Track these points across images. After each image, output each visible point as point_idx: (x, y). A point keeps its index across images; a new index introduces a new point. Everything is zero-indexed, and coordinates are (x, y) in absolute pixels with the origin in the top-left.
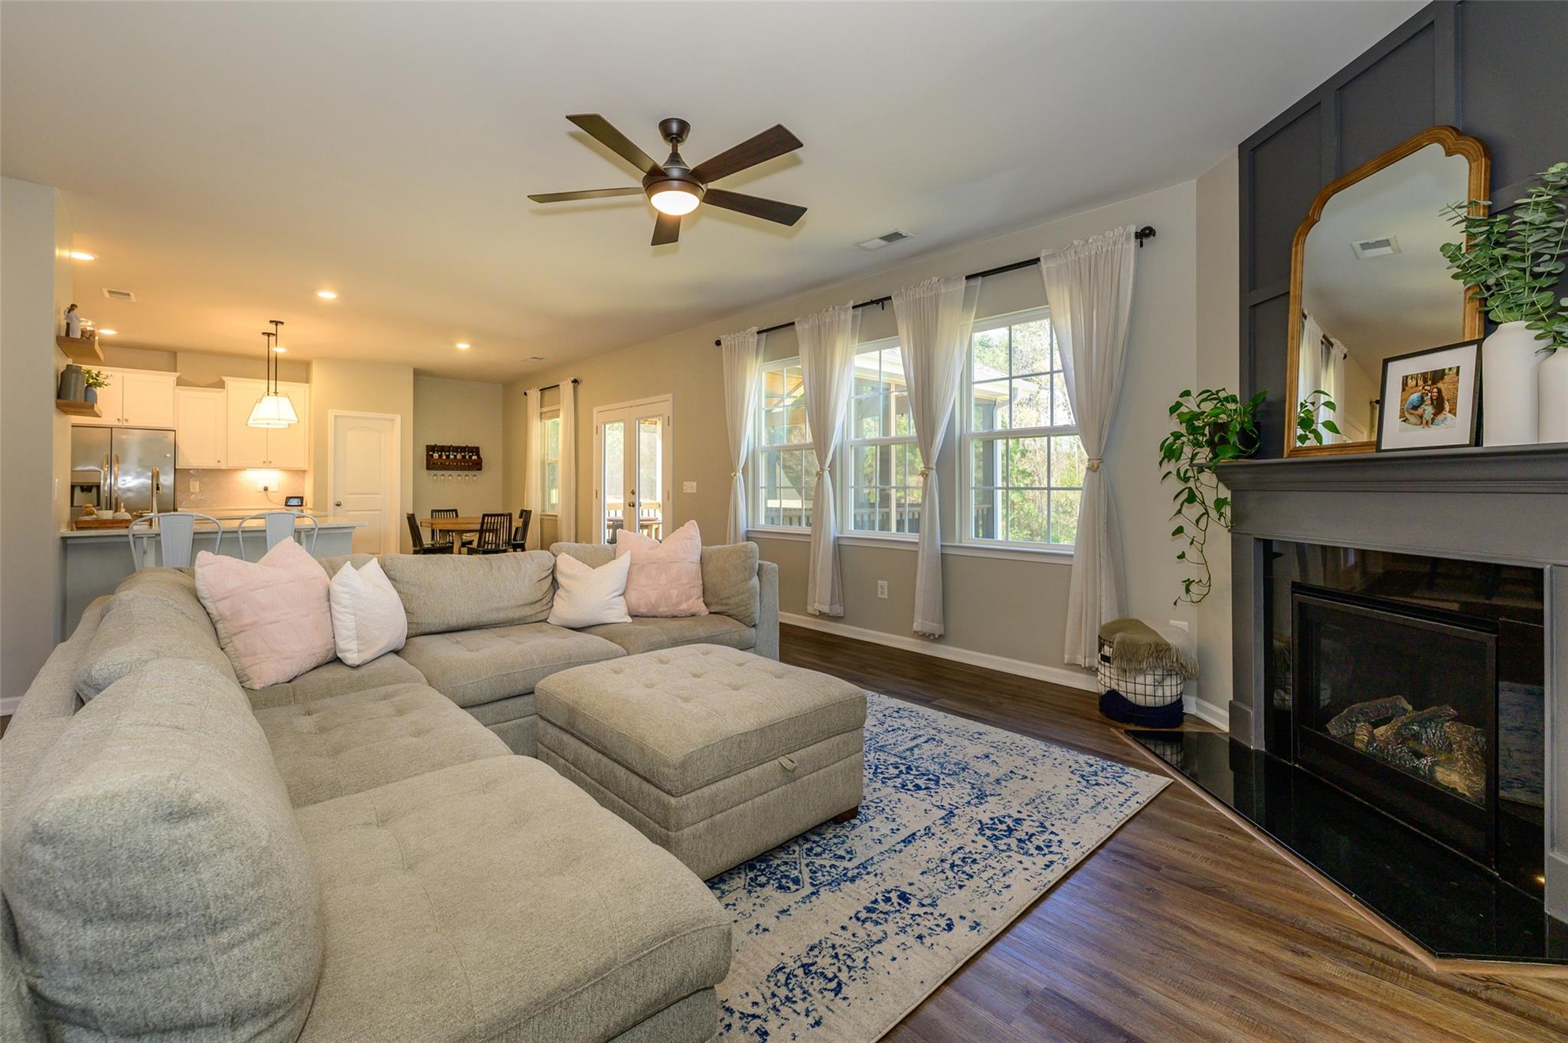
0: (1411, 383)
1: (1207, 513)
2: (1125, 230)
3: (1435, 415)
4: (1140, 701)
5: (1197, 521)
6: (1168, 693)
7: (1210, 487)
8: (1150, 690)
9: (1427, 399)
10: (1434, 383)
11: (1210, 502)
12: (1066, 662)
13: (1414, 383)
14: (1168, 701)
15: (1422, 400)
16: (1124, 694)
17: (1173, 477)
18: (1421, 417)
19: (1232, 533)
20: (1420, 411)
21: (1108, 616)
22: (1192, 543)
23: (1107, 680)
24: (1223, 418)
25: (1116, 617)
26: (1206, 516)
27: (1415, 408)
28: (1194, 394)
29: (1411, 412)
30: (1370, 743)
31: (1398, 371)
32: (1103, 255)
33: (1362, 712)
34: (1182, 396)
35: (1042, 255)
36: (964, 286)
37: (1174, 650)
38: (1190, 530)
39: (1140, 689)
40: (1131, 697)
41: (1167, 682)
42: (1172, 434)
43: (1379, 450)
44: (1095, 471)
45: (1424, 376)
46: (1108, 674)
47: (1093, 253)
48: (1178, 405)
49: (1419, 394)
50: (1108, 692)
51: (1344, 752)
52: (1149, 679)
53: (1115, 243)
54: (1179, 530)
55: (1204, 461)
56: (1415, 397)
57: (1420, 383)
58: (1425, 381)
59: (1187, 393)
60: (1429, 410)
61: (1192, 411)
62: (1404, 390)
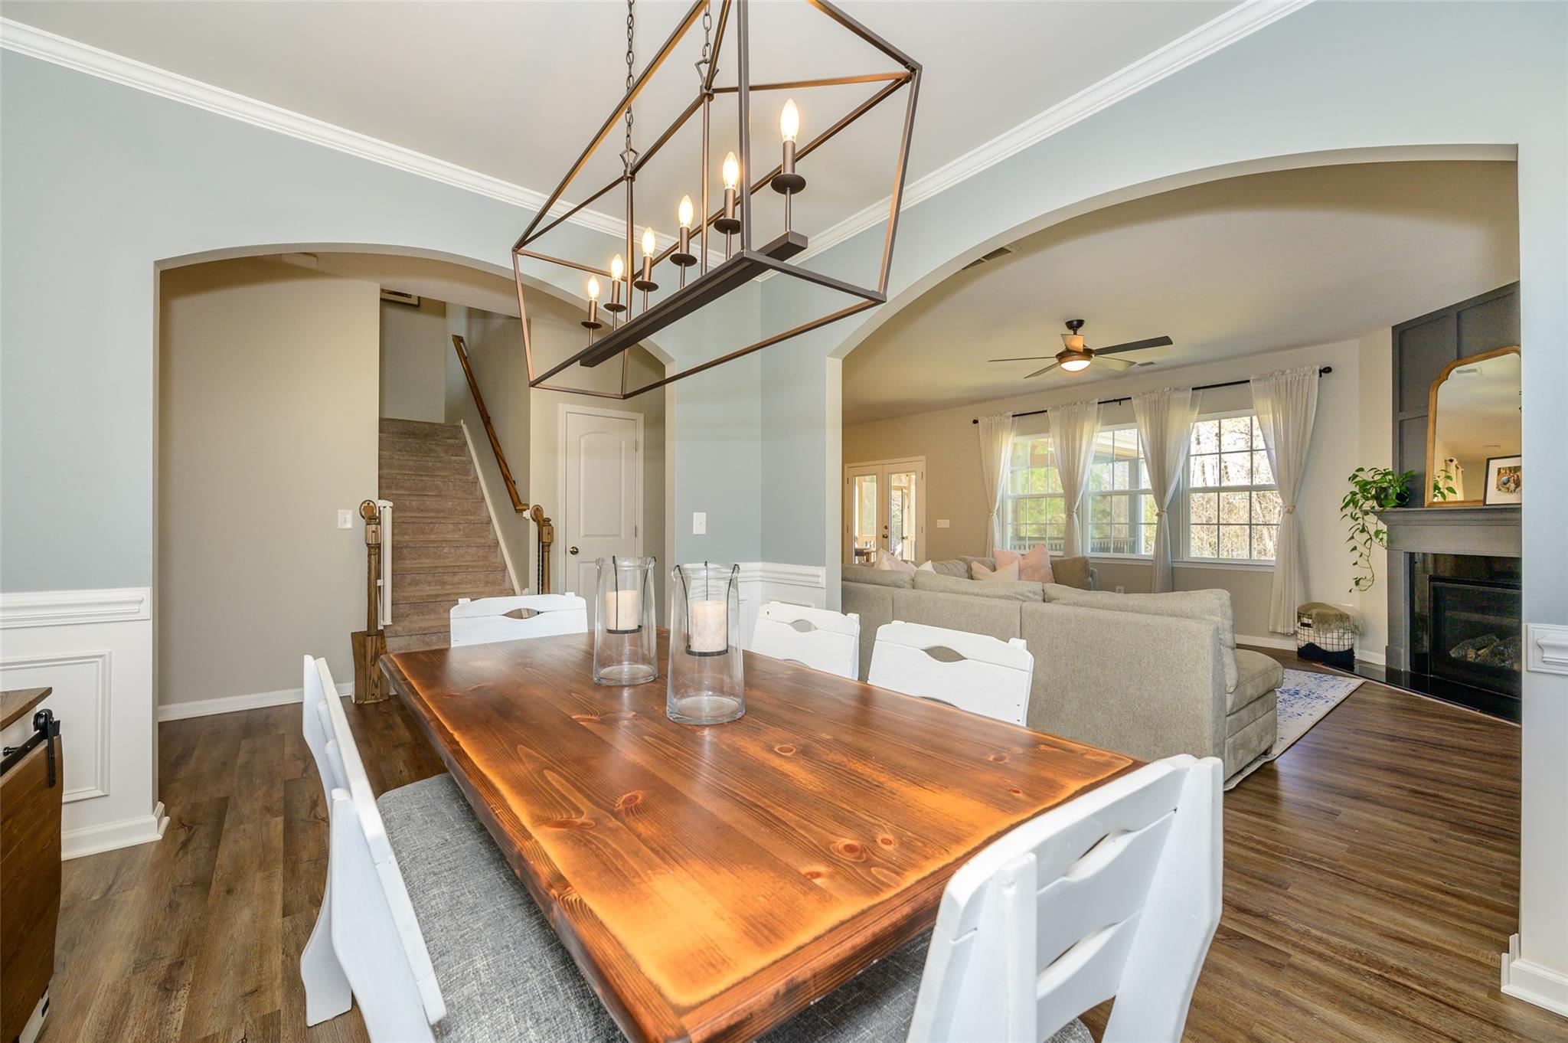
0: (1503, 471)
1: (1371, 538)
2: (1312, 367)
3: (1516, 488)
4: (1329, 648)
5: (1365, 543)
6: (1346, 643)
7: (1373, 523)
8: (1335, 641)
9: (1511, 480)
10: (1515, 472)
11: (1372, 533)
12: (1270, 630)
13: (1504, 472)
14: (1346, 648)
15: (1509, 481)
16: (1318, 645)
17: (1348, 518)
18: (1508, 489)
19: (1388, 550)
20: (1508, 486)
21: (1298, 602)
22: (1361, 556)
23: (1306, 637)
24: (1385, 485)
25: (1304, 603)
26: (1370, 541)
27: (1505, 484)
28: (1366, 470)
29: (1503, 486)
30: (1476, 658)
31: (1494, 465)
32: (1297, 382)
33: (1470, 644)
34: (1358, 470)
35: (1251, 378)
36: (1190, 395)
37: (1351, 618)
38: (1361, 549)
39: (1329, 641)
40: (1323, 647)
41: (1346, 636)
42: (1351, 493)
43: (1485, 504)
44: (1291, 513)
45: (1510, 468)
46: (1306, 633)
47: (1289, 380)
48: (1355, 476)
49: (1507, 477)
50: (1307, 645)
51: (1462, 664)
52: (1335, 635)
53: (1305, 375)
54: (1355, 548)
55: (1369, 508)
56: (1505, 478)
57: (1508, 472)
58: (1510, 471)
59: (1361, 470)
60: (1512, 486)
61: (1364, 480)
62: (1498, 474)
